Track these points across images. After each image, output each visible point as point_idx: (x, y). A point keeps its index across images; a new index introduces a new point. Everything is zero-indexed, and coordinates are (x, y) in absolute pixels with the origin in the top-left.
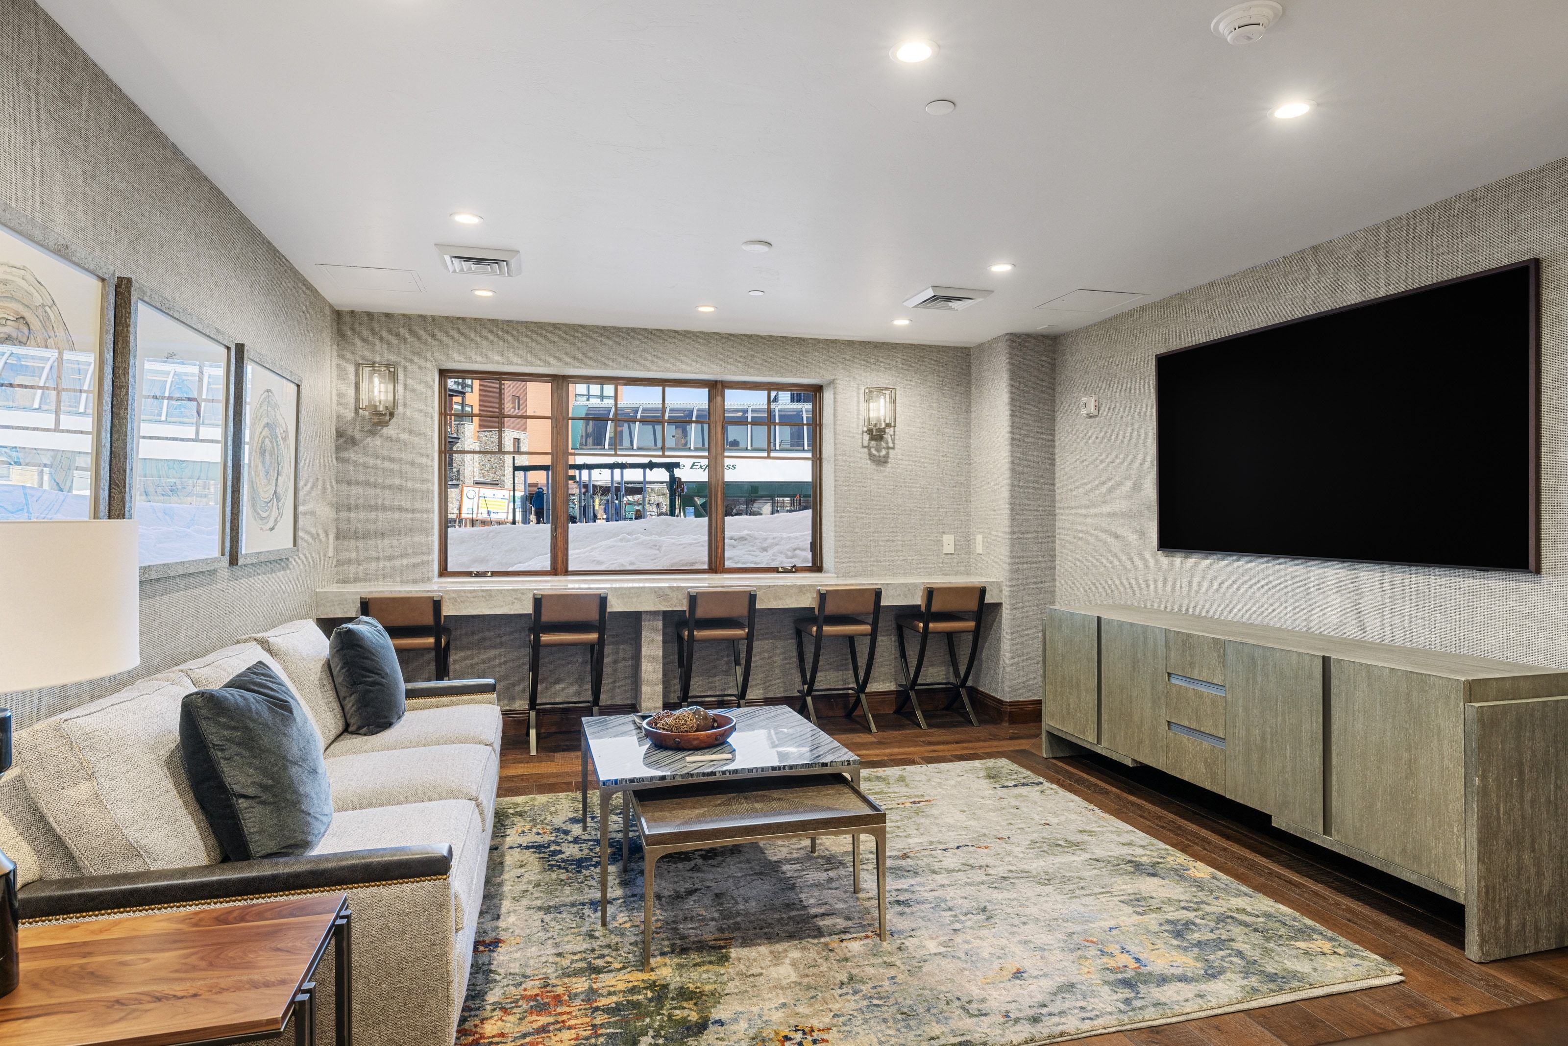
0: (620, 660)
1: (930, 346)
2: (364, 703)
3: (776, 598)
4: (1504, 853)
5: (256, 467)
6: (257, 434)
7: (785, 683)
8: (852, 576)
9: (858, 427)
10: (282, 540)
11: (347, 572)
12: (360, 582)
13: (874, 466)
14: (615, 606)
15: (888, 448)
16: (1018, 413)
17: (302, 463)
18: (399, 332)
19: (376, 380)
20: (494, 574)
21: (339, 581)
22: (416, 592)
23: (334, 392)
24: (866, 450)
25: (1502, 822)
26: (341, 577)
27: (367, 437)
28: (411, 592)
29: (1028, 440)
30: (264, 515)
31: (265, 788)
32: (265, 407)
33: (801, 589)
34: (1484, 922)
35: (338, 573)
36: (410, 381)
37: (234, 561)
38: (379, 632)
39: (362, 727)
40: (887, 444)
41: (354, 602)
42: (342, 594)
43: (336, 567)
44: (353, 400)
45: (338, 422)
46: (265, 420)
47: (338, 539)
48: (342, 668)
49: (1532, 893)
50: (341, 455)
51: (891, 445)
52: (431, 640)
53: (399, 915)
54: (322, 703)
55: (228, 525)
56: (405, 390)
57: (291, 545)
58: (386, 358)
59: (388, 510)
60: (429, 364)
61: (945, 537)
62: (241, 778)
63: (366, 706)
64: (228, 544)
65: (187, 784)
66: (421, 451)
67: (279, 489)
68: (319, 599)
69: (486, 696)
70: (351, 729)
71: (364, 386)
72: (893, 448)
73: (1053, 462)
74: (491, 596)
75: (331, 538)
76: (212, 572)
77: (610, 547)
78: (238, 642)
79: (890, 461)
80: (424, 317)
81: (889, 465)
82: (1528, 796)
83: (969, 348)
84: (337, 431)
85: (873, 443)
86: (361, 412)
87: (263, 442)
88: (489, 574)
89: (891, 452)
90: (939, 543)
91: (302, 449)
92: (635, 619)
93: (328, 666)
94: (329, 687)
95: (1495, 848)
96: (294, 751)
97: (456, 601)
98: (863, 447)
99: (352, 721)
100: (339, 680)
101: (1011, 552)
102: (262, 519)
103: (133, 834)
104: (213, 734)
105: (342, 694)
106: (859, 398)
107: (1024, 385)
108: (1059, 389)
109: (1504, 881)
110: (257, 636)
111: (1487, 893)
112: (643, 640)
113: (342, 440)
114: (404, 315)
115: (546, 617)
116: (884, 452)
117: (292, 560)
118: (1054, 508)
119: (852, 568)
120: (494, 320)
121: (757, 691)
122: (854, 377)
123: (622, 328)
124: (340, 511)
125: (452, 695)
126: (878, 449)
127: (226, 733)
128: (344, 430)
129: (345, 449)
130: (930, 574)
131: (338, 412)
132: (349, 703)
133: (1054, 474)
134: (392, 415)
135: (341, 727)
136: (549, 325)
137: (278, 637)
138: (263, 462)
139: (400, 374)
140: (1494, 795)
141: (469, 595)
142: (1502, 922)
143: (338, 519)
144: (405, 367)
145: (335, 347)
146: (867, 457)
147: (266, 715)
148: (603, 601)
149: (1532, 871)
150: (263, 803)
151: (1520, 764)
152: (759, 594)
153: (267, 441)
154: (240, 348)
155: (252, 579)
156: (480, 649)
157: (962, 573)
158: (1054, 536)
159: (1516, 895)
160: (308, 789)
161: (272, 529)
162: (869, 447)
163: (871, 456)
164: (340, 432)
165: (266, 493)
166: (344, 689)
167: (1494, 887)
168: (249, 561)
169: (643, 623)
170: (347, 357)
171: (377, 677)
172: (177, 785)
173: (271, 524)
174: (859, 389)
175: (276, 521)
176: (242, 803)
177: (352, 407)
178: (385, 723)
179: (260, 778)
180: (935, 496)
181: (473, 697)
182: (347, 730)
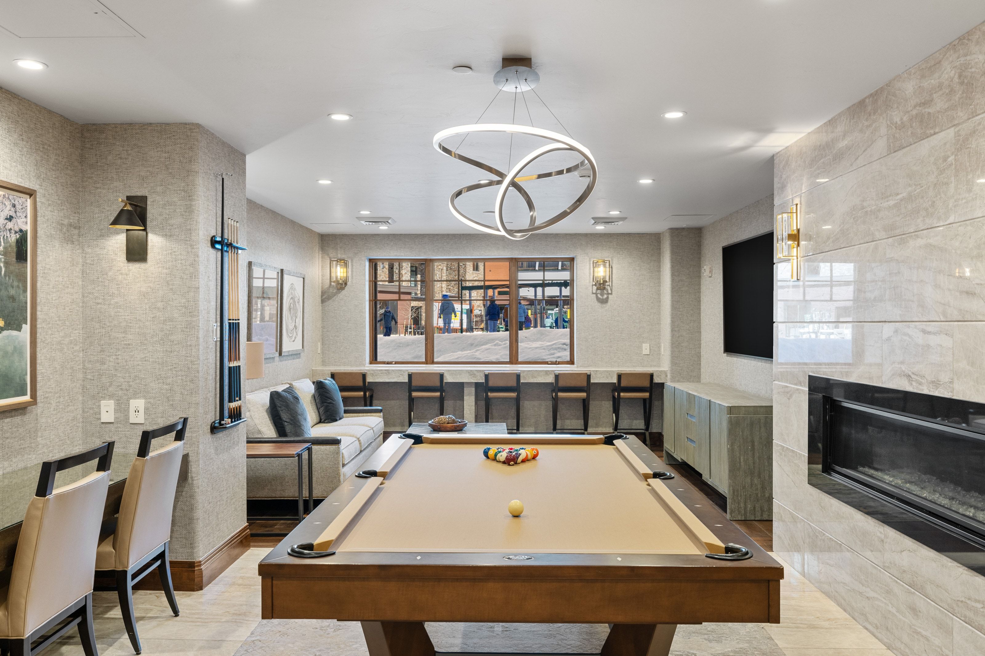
0: (457, 408)
1: (634, 234)
2: (327, 410)
3: (533, 377)
4: (743, 477)
5: (288, 316)
6: (288, 302)
7: (547, 425)
8: (586, 367)
9: (590, 282)
10: (297, 346)
11: (327, 361)
12: (332, 365)
13: (599, 304)
14: (449, 379)
15: (608, 294)
16: (676, 274)
17: (305, 311)
18: (349, 243)
19: (339, 268)
20: (396, 363)
21: (323, 365)
22: (355, 370)
23: (320, 274)
24: (595, 295)
25: (742, 464)
26: (324, 363)
27: (335, 295)
28: (353, 370)
29: (683, 289)
30: (291, 335)
31: (292, 420)
32: (291, 291)
33: (547, 373)
34: (732, 504)
35: (323, 361)
36: (354, 267)
37: (280, 354)
38: (333, 383)
39: (325, 420)
40: (607, 291)
41: (328, 375)
42: (323, 370)
43: (322, 358)
44: (329, 278)
45: (322, 288)
46: (291, 297)
47: (323, 345)
48: (319, 396)
49: (759, 495)
50: (324, 304)
51: (610, 292)
52: (362, 393)
53: (326, 454)
54: (311, 409)
55: (279, 340)
56: (352, 271)
57: (301, 348)
58: (343, 256)
59: (345, 331)
60: (363, 258)
61: (644, 345)
62: (285, 416)
63: (327, 411)
64: (278, 348)
65: (271, 418)
66: (360, 301)
67: (296, 324)
68: (313, 373)
69: (377, 414)
70: (322, 421)
71: (333, 270)
72: (611, 294)
73: (699, 301)
74: (389, 373)
75: (319, 344)
76: (273, 358)
77: (487, 349)
78: (282, 384)
79: (609, 301)
80: (360, 235)
81: (609, 304)
82: (757, 455)
83: (659, 234)
84: (322, 293)
85: (599, 291)
86: (332, 283)
87: (290, 306)
88: (394, 363)
89: (610, 296)
90: (640, 348)
91: (306, 305)
92: (460, 386)
93: (314, 396)
94: (314, 404)
95: (738, 475)
96: (299, 412)
97: (373, 375)
98: (593, 293)
99: (322, 417)
100: (317, 401)
101: (672, 354)
102: (290, 337)
103: (260, 428)
104: (278, 403)
105: (319, 407)
106: (590, 266)
107: (680, 257)
108: (702, 259)
109: (743, 488)
110: (289, 382)
111: (734, 492)
112: (465, 397)
113: (324, 297)
114: (351, 235)
115: (414, 384)
116: (605, 296)
117: (302, 354)
118: (700, 328)
119: (586, 362)
120: (394, 234)
121: (531, 429)
122: (587, 254)
123: (458, 234)
124: (323, 331)
125: (363, 413)
126: (602, 295)
127: (281, 403)
128: (325, 292)
129: (325, 301)
130: (634, 366)
131: (322, 283)
132: (321, 410)
133: (700, 308)
134: (346, 284)
135: (318, 420)
136: (420, 235)
137: (296, 384)
138: (290, 313)
139: (350, 264)
140: (737, 453)
141: (379, 372)
142: (742, 505)
143: (322, 335)
144: (352, 260)
145: (320, 252)
146: (595, 299)
147: (292, 400)
148: (442, 376)
149: (759, 486)
150: (291, 424)
151: (753, 442)
152: (521, 375)
153: (292, 305)
154: (282, 271)
155: (287, 362)
156: (388, 400)
157: (655, 366)
158: (700, 344)
159: (750, 495)
160: (303, 424)
161: (294, 341)
162: (596, 294)
163: (598, 299)
164: (323, 293)
165: (291, 327)
166: (319, 405)
167: (738, 491)
168: (285, 354)
169: (465, 389)
170: (326, 257)
171: (331, 401)
172: (269, 418)
173: (293, 339)
174: (590, 261)
175: (295, 338)
176: (286, 424)
177: (328, 281)
178: (334, 419)
179: (290, 417)
180: (637, 321)
181: (372, 414)
182: (320, 422)
